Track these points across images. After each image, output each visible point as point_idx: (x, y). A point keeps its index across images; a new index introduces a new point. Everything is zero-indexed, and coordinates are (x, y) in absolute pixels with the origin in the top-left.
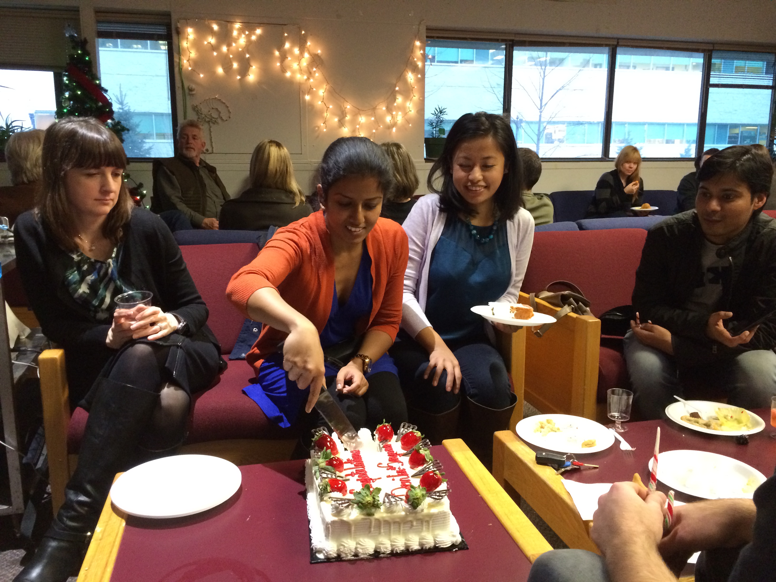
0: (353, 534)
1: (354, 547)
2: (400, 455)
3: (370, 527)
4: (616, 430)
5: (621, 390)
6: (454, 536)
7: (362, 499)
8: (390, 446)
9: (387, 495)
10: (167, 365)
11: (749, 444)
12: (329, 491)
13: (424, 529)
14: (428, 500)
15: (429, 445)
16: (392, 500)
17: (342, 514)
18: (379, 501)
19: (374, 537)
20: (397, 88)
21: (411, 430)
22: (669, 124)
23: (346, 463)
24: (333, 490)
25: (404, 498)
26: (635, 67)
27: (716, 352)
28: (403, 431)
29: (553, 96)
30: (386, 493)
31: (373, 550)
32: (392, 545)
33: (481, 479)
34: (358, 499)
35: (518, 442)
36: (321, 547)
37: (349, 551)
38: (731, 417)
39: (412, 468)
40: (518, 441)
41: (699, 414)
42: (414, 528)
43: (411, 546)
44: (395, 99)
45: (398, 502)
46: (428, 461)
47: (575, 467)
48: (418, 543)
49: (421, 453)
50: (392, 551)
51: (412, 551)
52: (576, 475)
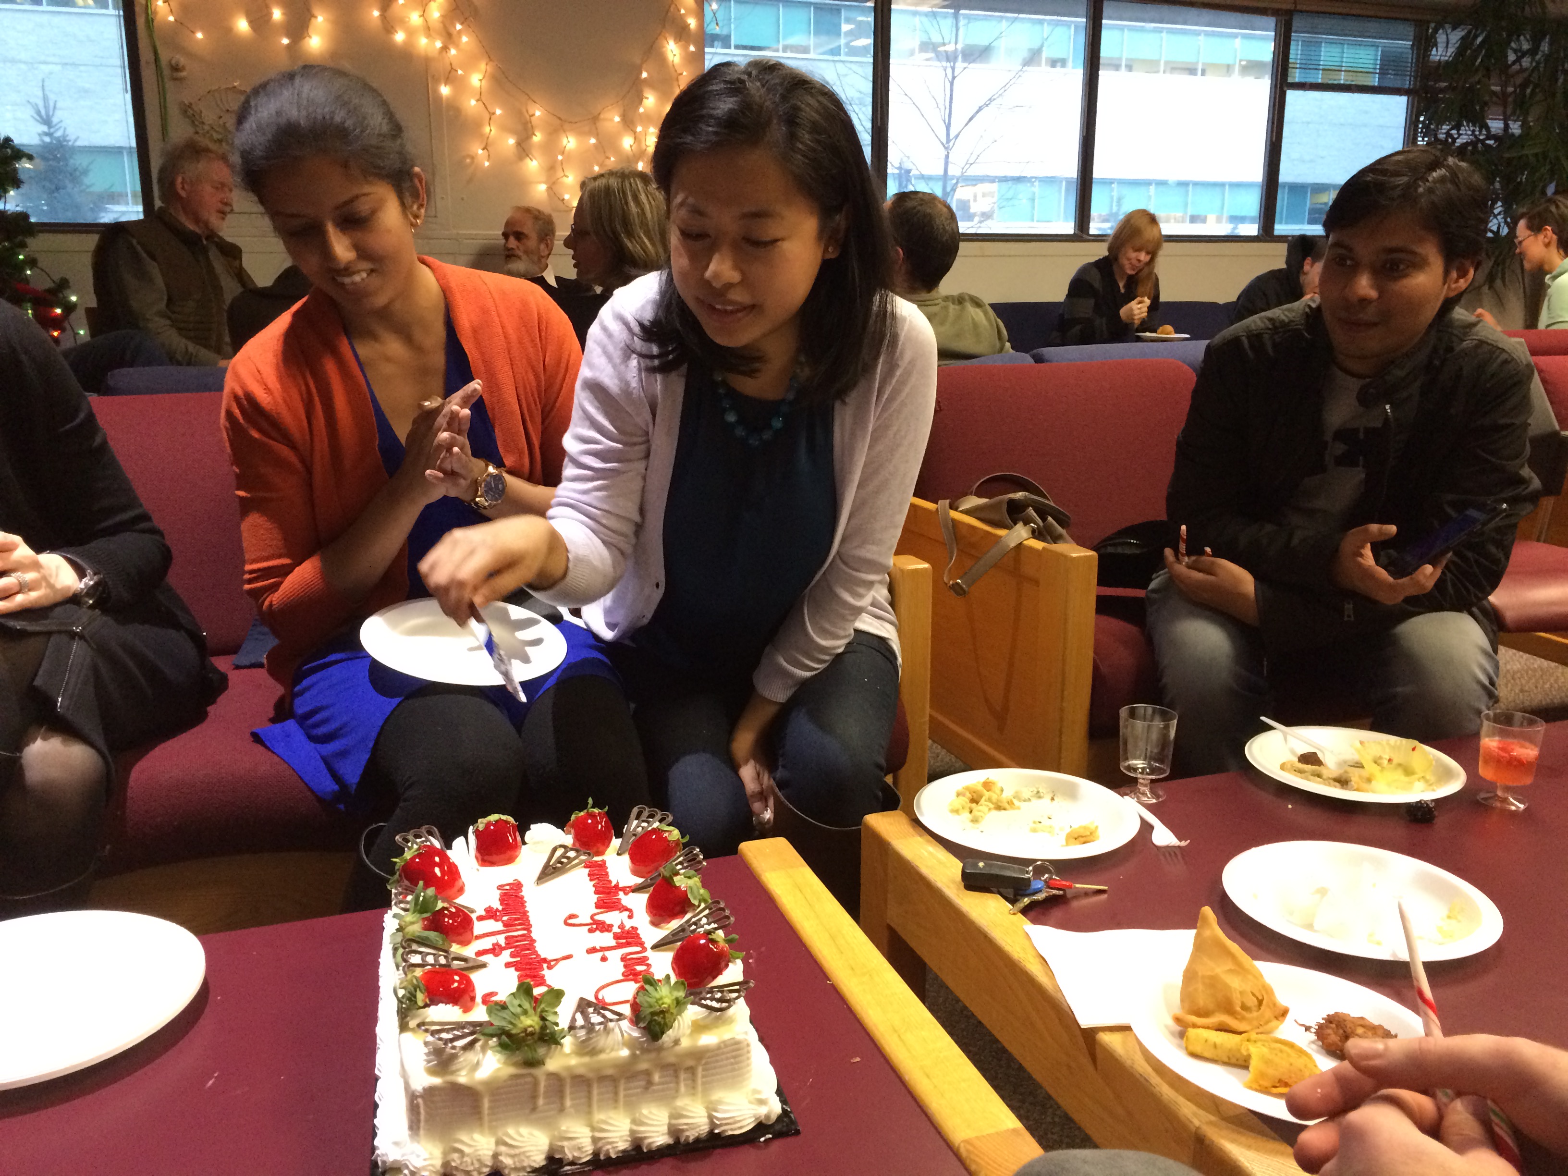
0: (486, 1118)
1: (491, 1153)
2: (627, 890)
3: (534, 1097)
4: (1138, 798)
5: (1150, 708)
6: (761, 1102)
7: (511, 1023)
8: (602, 865)
9: (583, 1006)
10: (38, 682)
11: (1436, 821)
12: (420, 1003)
13: (683, 1089)
14: (693, 1012)
15: (700, 862)
16: (595, 1019)
17: (454, 1068)
18: (557, 1024)
19: (546, 1122)
20: (644, 75)
21: (656, 825)
22: (1196, 184)
23: (480, 918)
24: (434, 999)
25: (626, 1010)
26: (1129, 68)
27: (1352, 619)
28: (637, 826)
29: (971, 120)
30: (582, 999)
31: (543, 1157)
32: (595, 1140)
33: (833, 938)
34: (497, 1023)
35: (919, 839)
36: (398, 1157)
37: (477, 1165)
38: (1390, 760)
39: (655, 924)
40: (920, 836)
41: (1320, 755)
42: (655, 1088)
43: (646, 1138)
44: (640, 99)
45: (611, 1025)
46: (696, 903)
47: (1055, 892)
48: (665, 1129)
49: (678, 884)
50: (596, 1154)
51: (650, 1152)
52: (1057, 913)
